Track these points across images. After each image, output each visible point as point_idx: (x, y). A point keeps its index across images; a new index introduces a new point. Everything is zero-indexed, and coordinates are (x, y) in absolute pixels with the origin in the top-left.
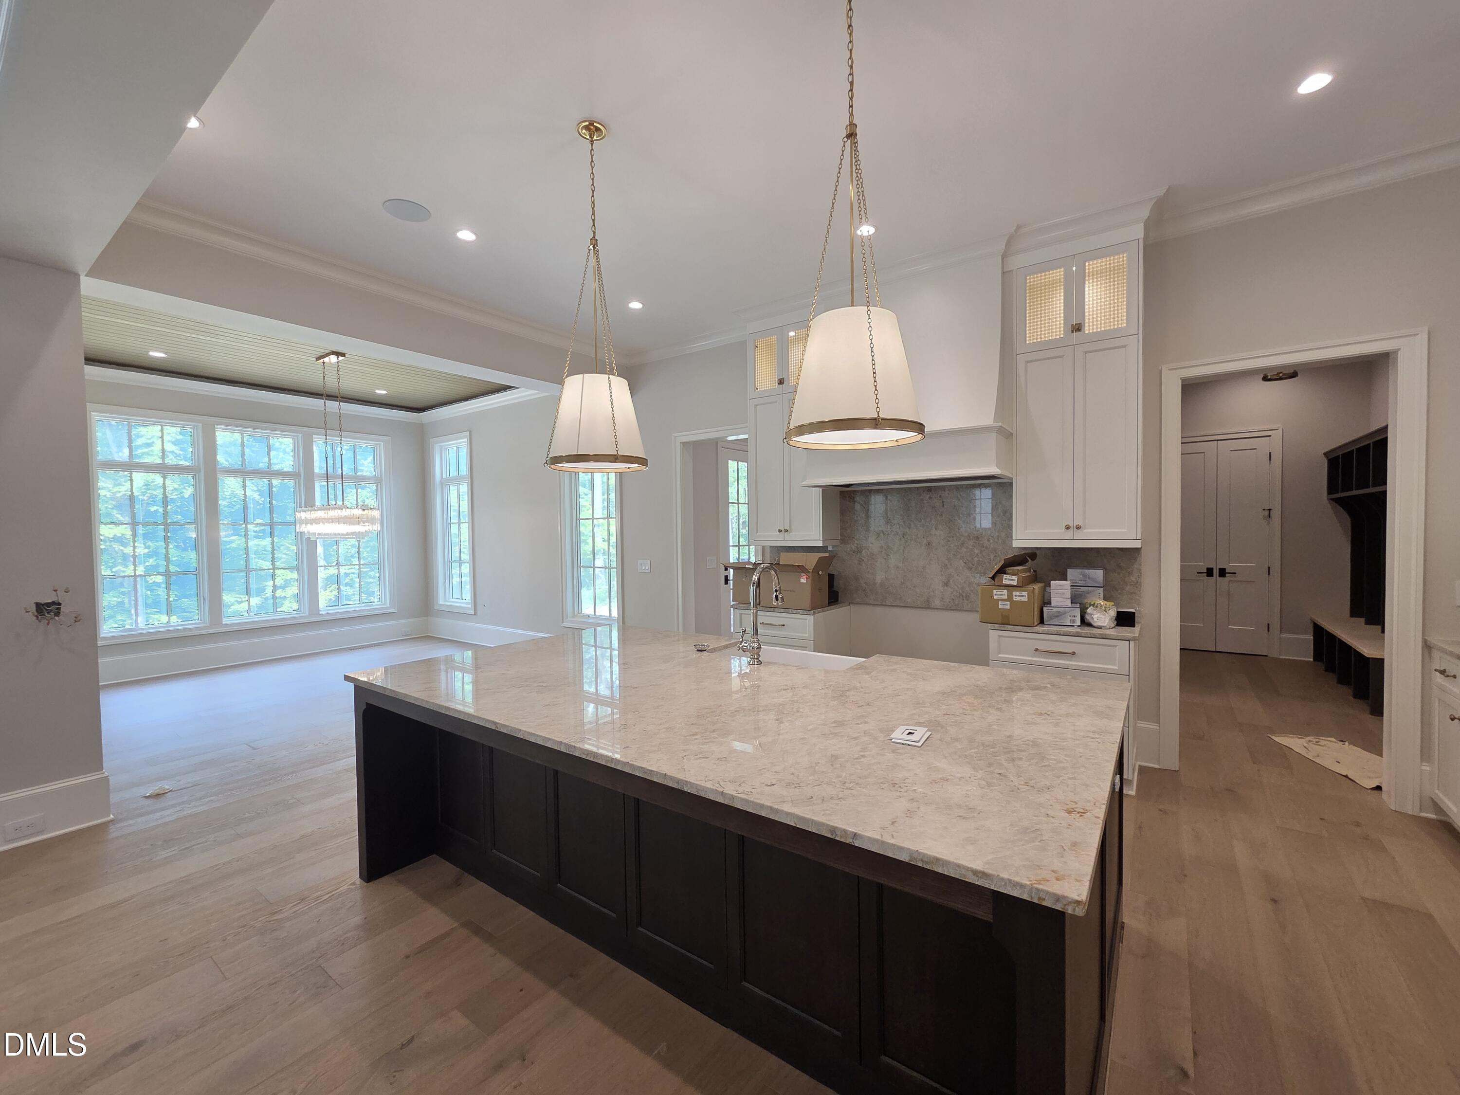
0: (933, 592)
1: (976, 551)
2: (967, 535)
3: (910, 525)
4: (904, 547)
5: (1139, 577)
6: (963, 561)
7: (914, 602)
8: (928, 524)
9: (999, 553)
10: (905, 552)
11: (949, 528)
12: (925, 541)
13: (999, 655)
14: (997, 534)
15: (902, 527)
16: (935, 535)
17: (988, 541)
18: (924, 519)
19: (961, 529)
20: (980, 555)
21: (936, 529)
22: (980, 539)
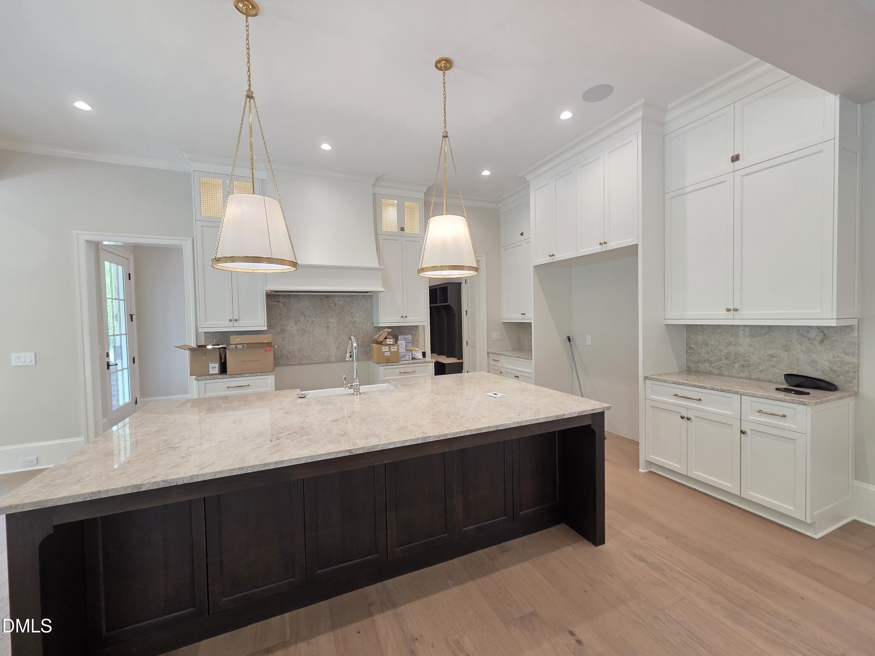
0: (331, 353)
1: (353, 330)
2: (348, 321)
3: (316, 316)
4: (313, 329)
5: (419, 337)
6: (346, 335)
7: (320, 360)
8: (327, 316)
9: (364, 330)
10: (314, 332)
11: (339, 318)
12: (325, 326)
13: (385, 378)
14: (363, 320)
15: (311, 317)
16: (331, 321)
17: (359, 324)
18: (325, 313)
19: (345, 318)
20: (355, 332)
21: (331, 318)
22: (355, 323)
